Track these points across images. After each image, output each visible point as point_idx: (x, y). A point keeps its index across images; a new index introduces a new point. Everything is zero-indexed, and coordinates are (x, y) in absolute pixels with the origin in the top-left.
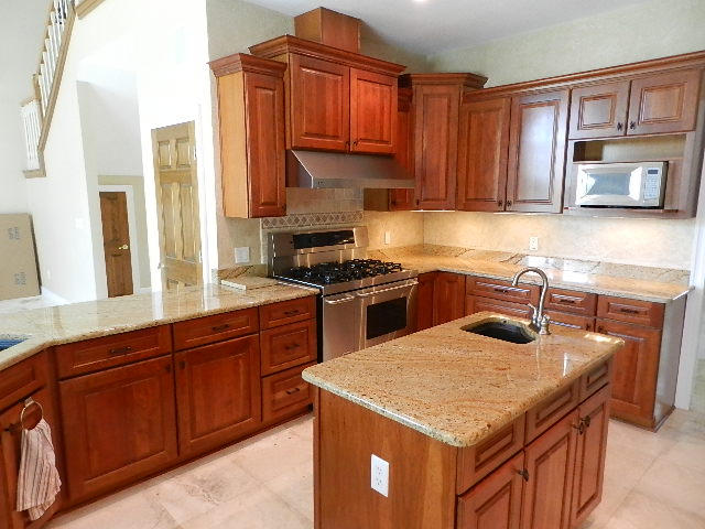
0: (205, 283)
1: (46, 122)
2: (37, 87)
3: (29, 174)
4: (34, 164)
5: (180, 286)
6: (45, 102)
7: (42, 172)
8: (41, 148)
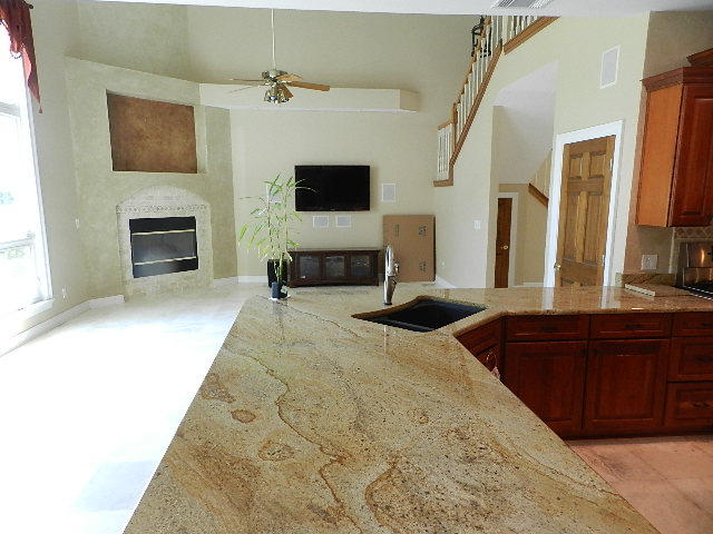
0: (605, 284)
1: (458, 147)
2: (455, 113)
3: (438, 184)
4: (446, 176)
5: (576, 285)
6: (460, 126)
7: (449, 182)
8: (453, 162)
